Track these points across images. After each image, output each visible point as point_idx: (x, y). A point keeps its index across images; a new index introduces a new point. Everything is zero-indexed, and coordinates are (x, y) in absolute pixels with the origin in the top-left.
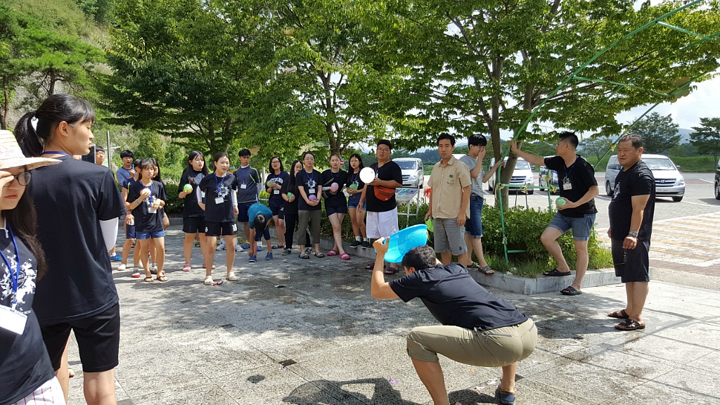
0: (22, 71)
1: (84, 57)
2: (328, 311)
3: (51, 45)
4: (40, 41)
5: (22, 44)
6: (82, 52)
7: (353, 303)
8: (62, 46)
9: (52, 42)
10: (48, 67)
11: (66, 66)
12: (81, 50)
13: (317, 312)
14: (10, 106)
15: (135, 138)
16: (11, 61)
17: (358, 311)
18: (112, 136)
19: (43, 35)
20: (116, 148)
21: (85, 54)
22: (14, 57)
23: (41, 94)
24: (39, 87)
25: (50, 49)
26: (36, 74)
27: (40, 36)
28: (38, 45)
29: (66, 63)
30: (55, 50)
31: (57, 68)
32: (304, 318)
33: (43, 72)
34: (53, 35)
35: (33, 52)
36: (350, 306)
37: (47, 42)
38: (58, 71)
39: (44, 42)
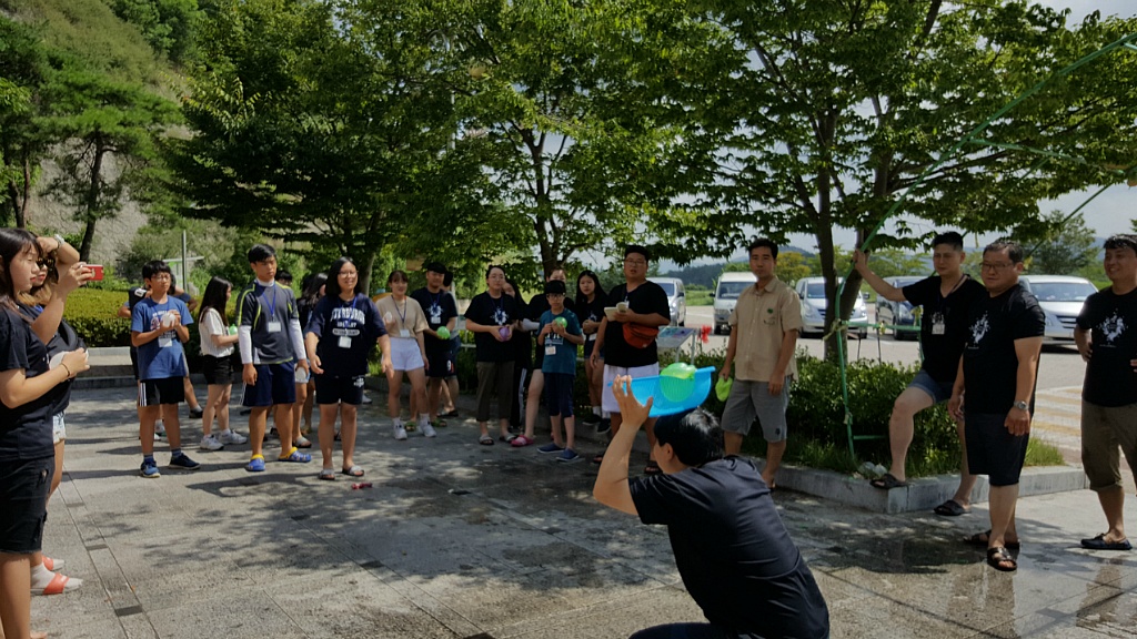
0: (51, 137)
1: (150, 115)
2: (547, 540)
3: (98, 97)
4: (81, 89)
5: (54, 94)
6: (146, 108)
7: (588, 525)
8: (115, 98)
9: (99, 91)
10: (92, 129)
11: (121, 129)
12: (146, 104)
13: (527, 542)
14: (33, 192)
15: (228, 244)
16: (35, 120)
17: (599, 539)
18: (191, 241)
19: (87, 80)
20: (196, 259)
21: (151, 110)
22: (40, 115)
23: (80, 172)
24: (77, 161)
25: (97, 102)
26: (74, 141)
27: (82, 81)
28: (78, 97)
29: (122, 124)
30: (104, 104)
31: (106, 131)
32: (504, 551)
33: (85, 138)
34: (101, 80)
35: (69, 106)
36: (583, 530)
37: (92, 91)
38: (108, 136)
39: (87, 92)
